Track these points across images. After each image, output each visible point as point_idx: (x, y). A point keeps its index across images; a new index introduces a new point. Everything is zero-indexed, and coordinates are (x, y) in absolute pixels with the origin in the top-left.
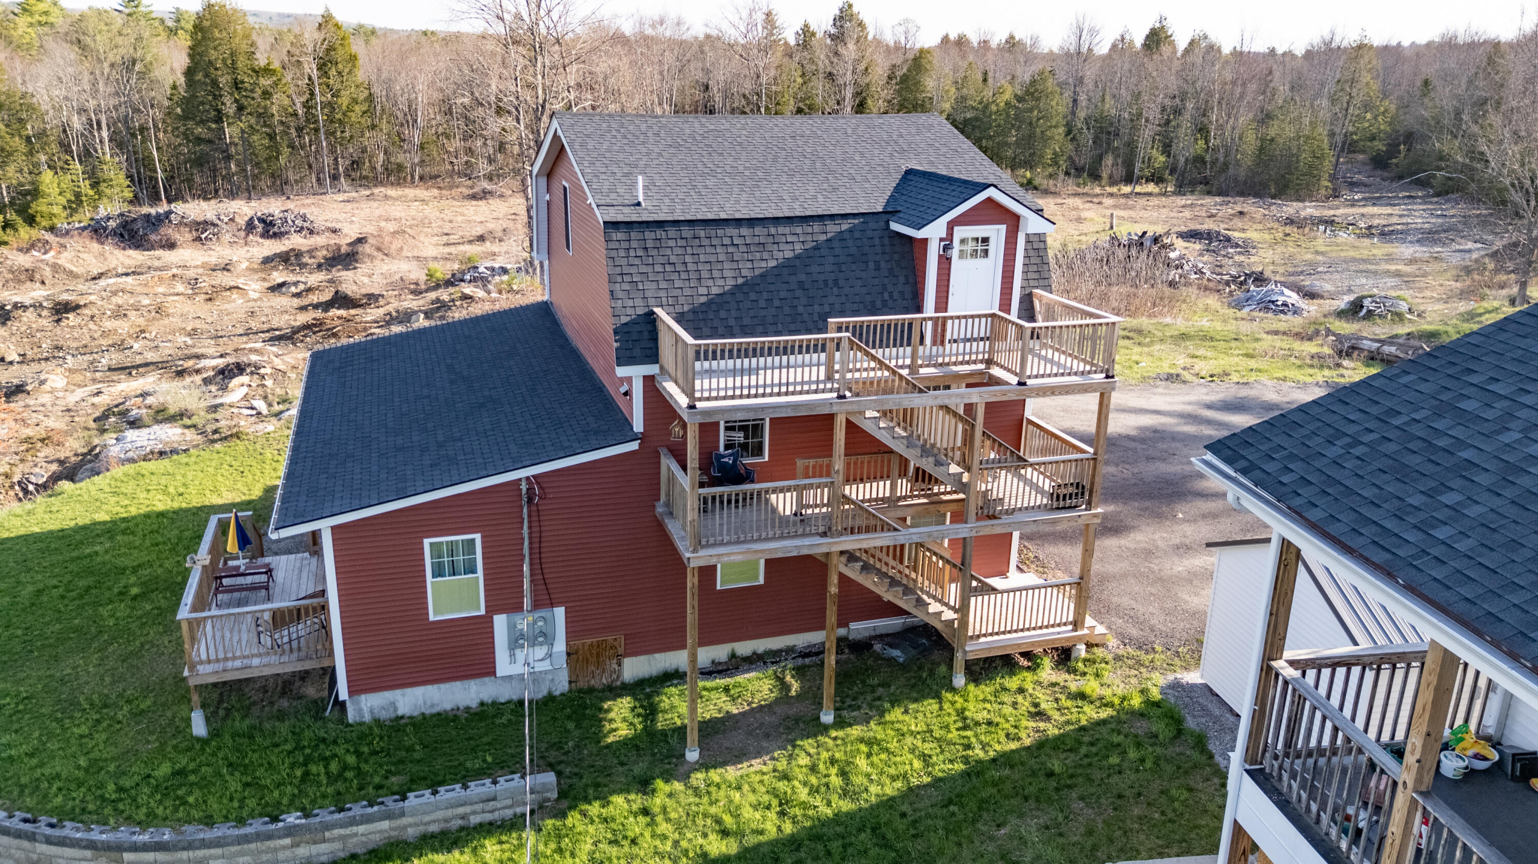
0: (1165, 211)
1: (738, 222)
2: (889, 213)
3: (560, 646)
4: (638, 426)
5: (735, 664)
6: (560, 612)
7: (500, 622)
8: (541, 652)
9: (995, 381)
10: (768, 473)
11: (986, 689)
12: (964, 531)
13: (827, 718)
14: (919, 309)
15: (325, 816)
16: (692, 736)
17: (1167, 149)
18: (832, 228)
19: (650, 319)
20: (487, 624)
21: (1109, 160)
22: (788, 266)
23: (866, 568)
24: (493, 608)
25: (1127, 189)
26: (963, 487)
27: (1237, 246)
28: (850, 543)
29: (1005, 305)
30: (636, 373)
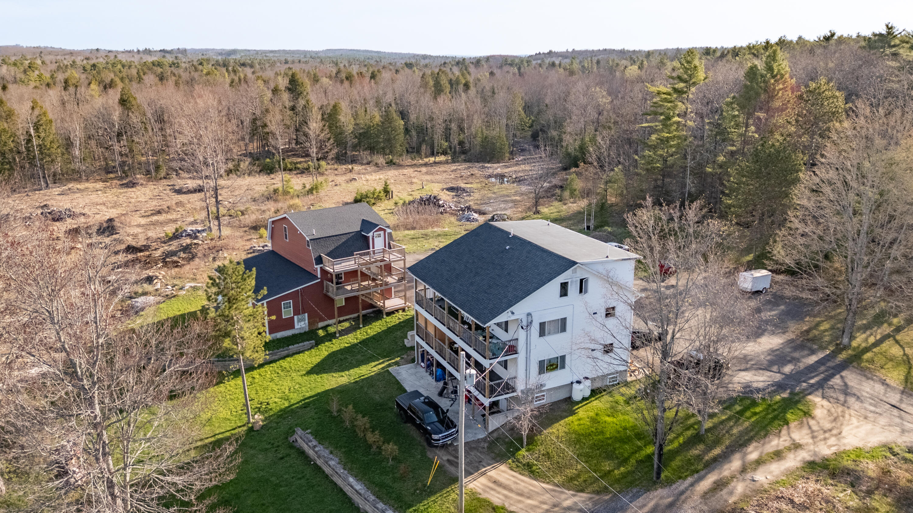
0: (445, 174)
1: (333, 236)
2: (361, 230)
3: (307, 321)
4: (319, 276)
5: (340, 322)
6: (306, 314)
7: (296, 317)
8: (303, 323)
9: (385, 261)
10: (344, 282)
11: (389, 317)
12: (382, 288)
13: (361, 326)
14: (369, 249)
15: (276, 351)
16: (337, 333)
17: (447, 139)
18: (351, 235)
19: (320, 256)
20: (293, 318)
21: (424, 147)
22: (344, 243)
23: (366, 297)
24: (294, 315)
25: (432, 159)
26: (382, 280)
27: (467, 192)
28: (362, 293)
29: (385, 247)
30: (318, 267)
